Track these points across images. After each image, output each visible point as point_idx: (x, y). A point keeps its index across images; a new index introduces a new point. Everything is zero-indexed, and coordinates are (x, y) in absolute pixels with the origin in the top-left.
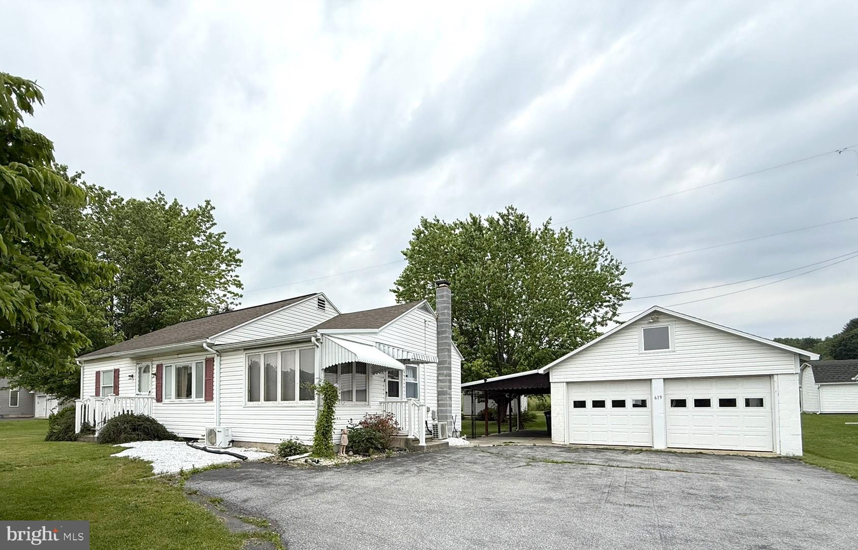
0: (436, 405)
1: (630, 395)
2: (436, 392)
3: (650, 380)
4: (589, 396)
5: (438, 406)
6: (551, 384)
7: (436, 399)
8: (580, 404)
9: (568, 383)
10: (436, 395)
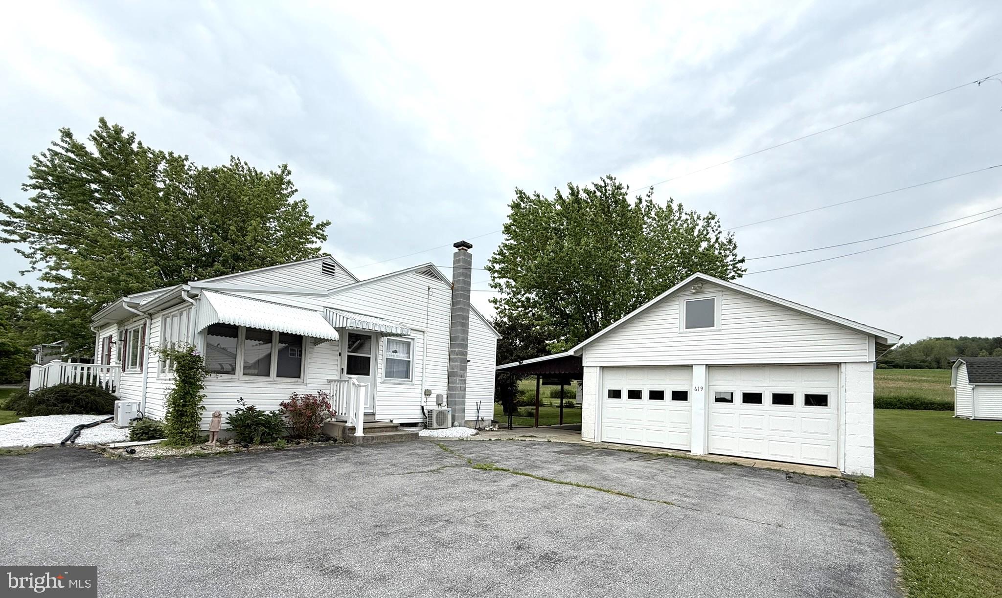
0: (446, 388)
1: (668, 384)
2: (447, 373)
3: (691, 366)
4: (625, 384)
5: (448, 390)
6: (584, 368)
7: (446, 380)
8: (615, 394)
9: (603, 368)
10: (446, 377)
